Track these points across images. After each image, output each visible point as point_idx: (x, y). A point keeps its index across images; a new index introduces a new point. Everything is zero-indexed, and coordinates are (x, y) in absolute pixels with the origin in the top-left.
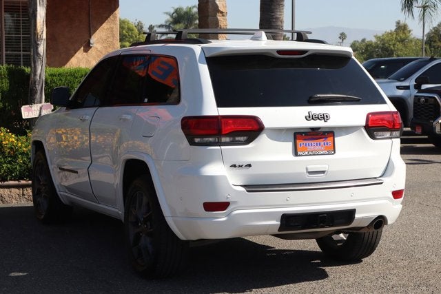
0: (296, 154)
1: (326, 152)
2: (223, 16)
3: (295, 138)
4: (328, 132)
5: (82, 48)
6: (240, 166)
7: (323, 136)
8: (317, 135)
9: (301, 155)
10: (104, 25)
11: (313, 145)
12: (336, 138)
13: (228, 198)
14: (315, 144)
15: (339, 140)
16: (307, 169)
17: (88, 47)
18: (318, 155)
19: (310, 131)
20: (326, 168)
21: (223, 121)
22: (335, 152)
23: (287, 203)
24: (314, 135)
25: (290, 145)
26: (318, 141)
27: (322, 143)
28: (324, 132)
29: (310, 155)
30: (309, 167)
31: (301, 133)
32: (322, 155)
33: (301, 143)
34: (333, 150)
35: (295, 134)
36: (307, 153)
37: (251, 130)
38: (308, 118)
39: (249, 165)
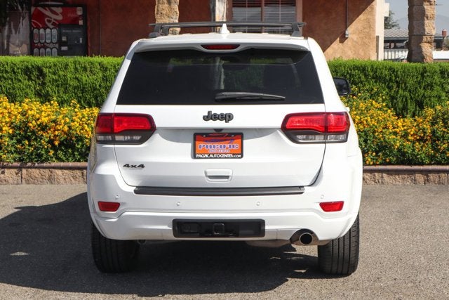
0: (194, 157)
1: (231, 155)
2: (431, 4)
3: (195, 140)
5: (338, 39)
6: (133, 166)
7: (229, 138)
8: (222, 136)
9: (200, 158)
10: (361, 16)
11: (216, 147)
12: (244, 141)
13: (116, 199)
14: (219, 146)
16: (206, 173)
17: (343, 38)
18: (220, 158)
19: (214, 132)
20: (229, 173)
21: (116, 118)
22: (242, 157)
23: (178, 208)
24: (218, 136)
25: (188, 146)
26: (222, 144)
27: (228, 146)
28: (230, 134)
29: (211, 158)
30: (208, 170)
31: (202, 134)
32: (226, 158)
33: (201, 145)
34: (240, 154)
35: (195, 135)
36: (207, 156)
37: (143, 129)
38: (206, 118)
39: (142, 166)
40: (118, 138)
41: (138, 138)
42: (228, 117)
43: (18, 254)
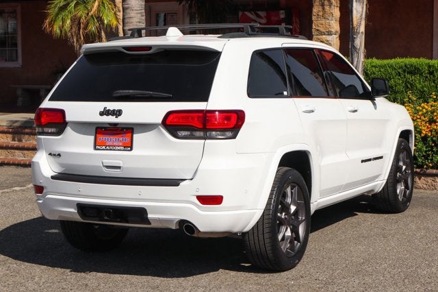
0: (95, 149)
1: (122, 148)
3: (96, 133)
4: (127, 129)
6: (54, 155)
7: (121, 132)
8: (116, 130)
9: (99, 149)
11: (112, 140)
12: (134, 135)
13: (41, 183)
14: (114, 140)
15: (137, 137)
16: (103, 163)
18: (114, 150)
19: (109, 126)
20: (120, 164)
22: (131, 149)
25: (92, 138)
26: (117, 137)
27: (121, 139)
28: (123, 129)
29: (107, 150)
30: (104, 161)
31: (102, 128)
32: (118, 150)
33: (101, 138)
34: (130, 147)
35: (97, 128)
36: (104, 147)
37: (58, 122)
38: (102, 114)
39: (59, 155)
40: (46, 130)
41: (53, 130)
42: (118, 113)
43: (53, 231)
